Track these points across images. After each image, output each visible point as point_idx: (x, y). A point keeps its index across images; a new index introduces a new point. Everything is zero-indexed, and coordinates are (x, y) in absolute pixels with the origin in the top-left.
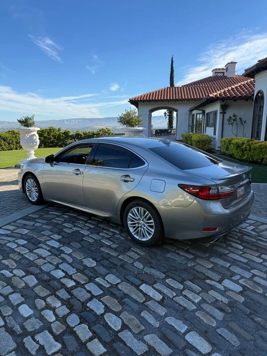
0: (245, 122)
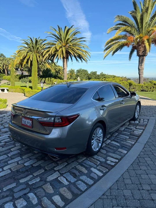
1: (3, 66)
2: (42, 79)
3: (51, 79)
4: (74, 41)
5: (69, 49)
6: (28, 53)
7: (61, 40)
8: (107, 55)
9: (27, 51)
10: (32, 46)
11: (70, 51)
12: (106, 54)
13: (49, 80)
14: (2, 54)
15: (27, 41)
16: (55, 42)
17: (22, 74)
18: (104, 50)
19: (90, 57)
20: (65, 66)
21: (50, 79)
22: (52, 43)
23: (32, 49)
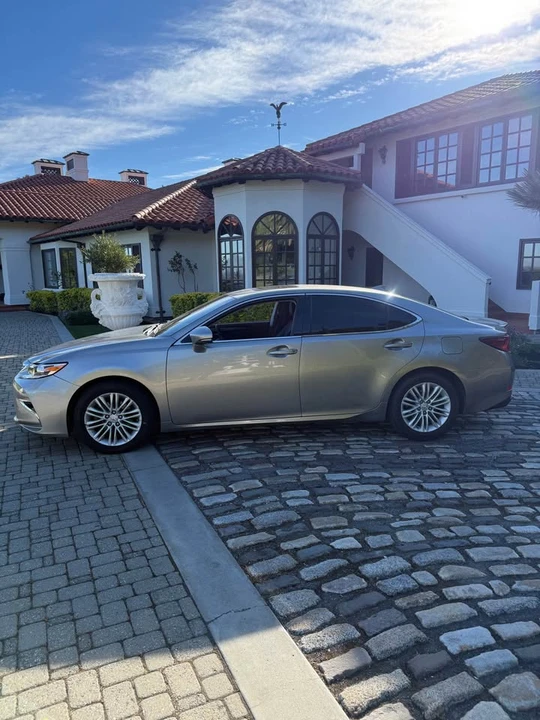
0: (196, 267)
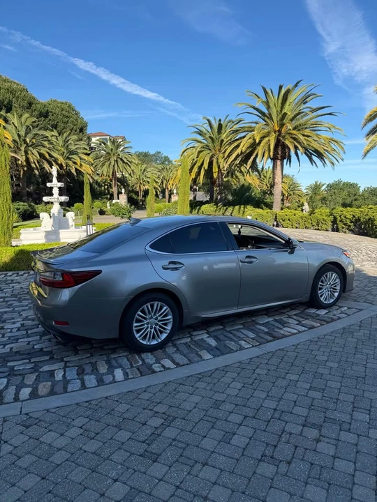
1: (162, 182)
2: (227, 209)
3: (244, 208)
4: (302, 117)
5: (287, 136)
6: (201, 154)
7: (271, 118)
8: (372, 148)
9: (198, 149)
10: (210, 137)
11: (287, 142)
12: (370, 143)
13: (241, 212)
14: (167, 157)
15: (202, 126)
16: (253, 125)
17: (195, 198)
18: (368, 135)
19: (345, 153)
20: (276, 177)
21: (242, 208)
22: (248, 127)
23: (211, 145)
